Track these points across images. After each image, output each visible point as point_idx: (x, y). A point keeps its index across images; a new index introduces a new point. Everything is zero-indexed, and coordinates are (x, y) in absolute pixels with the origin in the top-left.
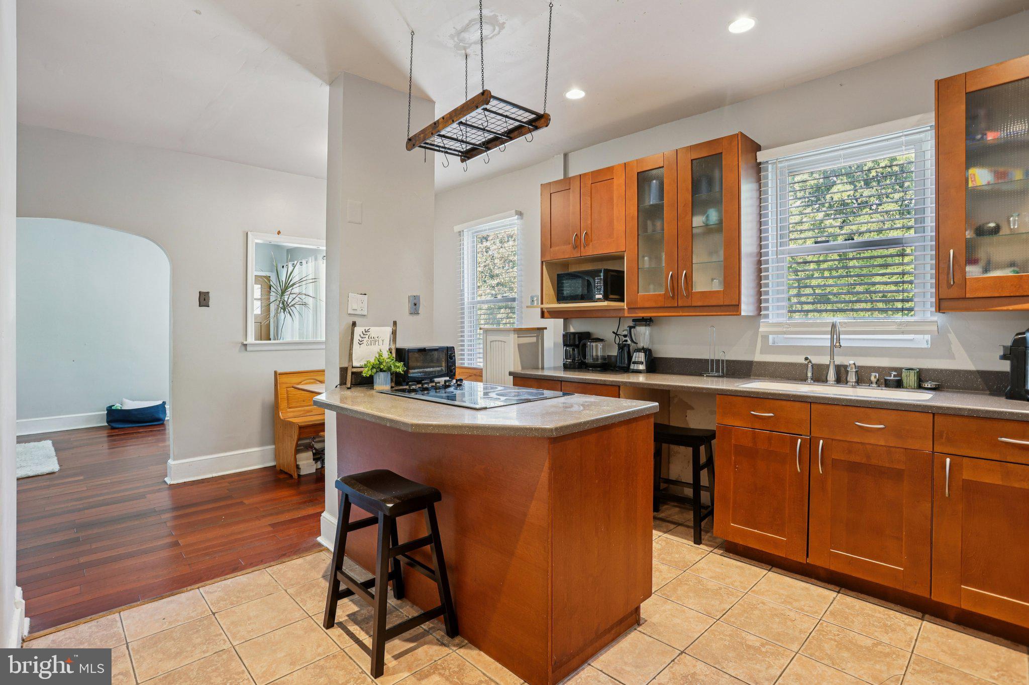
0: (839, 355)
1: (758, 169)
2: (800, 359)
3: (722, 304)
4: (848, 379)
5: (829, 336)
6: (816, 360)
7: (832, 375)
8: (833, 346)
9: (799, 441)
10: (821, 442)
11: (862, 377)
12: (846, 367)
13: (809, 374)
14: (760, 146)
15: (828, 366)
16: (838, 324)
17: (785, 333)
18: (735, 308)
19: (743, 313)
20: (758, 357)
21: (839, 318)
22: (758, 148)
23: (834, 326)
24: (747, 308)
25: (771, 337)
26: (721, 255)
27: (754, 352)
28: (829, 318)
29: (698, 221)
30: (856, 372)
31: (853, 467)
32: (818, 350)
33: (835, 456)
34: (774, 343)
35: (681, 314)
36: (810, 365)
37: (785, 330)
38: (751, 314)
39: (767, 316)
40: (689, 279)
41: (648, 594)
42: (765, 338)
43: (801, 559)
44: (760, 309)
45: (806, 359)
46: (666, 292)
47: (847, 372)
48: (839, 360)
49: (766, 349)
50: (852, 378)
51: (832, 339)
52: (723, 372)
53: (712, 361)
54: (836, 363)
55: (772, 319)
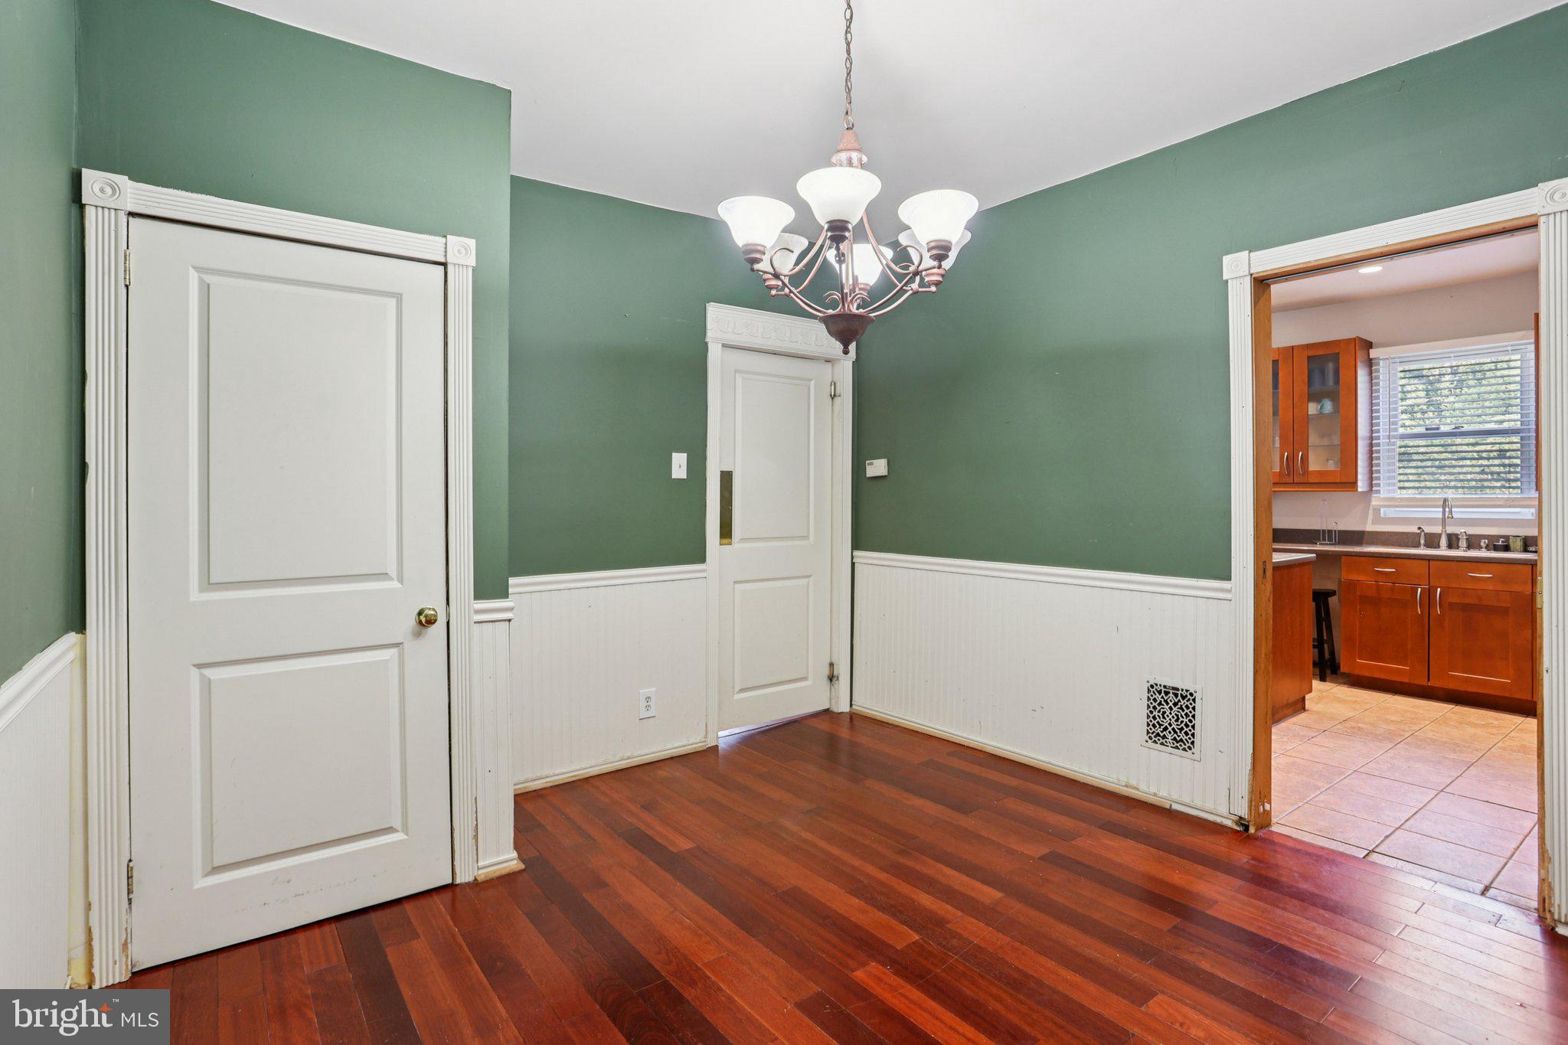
0: (1450, 525)
1: (1370, 363)
2: (1414, 529)
3: (1339, 481)
4: (1460, 545)
5: (1441, 509)
6: (1428, 529)
7: (1444, 541)
8: (1444, 520)
9: (1419, 590)
10: (1439, 590)
11: (1473, 542)
12: (1456, 535)
13: (1422, 542)
14: (1372, 343)
15: (1440, 535)
16: (1450, 499)
17: (1397, 506)
18: (1352, 484)
19: (1359, 490)
20: (1370, 527)
21: (1450, 494)
22: (1369, 345)
23: (1445, 500)
24: (1362, 486)
25: (1382, 510)
26: (1336, 440)
27: (1365, 523)
28: (1440, 495)
29: (1313, 408)
30: (1467, 539)
31: (1466, 608)
32: (1431, 521)
33: (1451, 600)
34: (1385, 514)
35: (1296, 489)
36: (1423, 534)
37: (1397, 503)
38: (1364, 490)
39: (1378, 492)
40: (1305, 460)
41: (1310, 691)
42: (1377, 510)
43: (1423, 682)
44: (1371, 485)
45: (1419, 528)
46: (1280, 469)
47: (1458, 539)
48: (1450, 530)
49: (1378, 519)
50: (1463, 543)
51: (1444, 512)
52: (1335, 540)
53: (1324, 531)
54: (1448, 532)
55: (1383, 495)
